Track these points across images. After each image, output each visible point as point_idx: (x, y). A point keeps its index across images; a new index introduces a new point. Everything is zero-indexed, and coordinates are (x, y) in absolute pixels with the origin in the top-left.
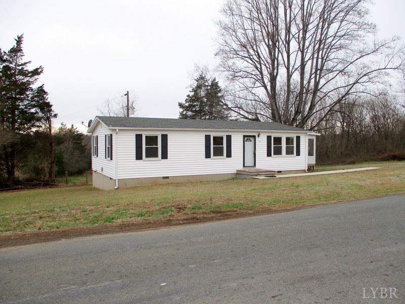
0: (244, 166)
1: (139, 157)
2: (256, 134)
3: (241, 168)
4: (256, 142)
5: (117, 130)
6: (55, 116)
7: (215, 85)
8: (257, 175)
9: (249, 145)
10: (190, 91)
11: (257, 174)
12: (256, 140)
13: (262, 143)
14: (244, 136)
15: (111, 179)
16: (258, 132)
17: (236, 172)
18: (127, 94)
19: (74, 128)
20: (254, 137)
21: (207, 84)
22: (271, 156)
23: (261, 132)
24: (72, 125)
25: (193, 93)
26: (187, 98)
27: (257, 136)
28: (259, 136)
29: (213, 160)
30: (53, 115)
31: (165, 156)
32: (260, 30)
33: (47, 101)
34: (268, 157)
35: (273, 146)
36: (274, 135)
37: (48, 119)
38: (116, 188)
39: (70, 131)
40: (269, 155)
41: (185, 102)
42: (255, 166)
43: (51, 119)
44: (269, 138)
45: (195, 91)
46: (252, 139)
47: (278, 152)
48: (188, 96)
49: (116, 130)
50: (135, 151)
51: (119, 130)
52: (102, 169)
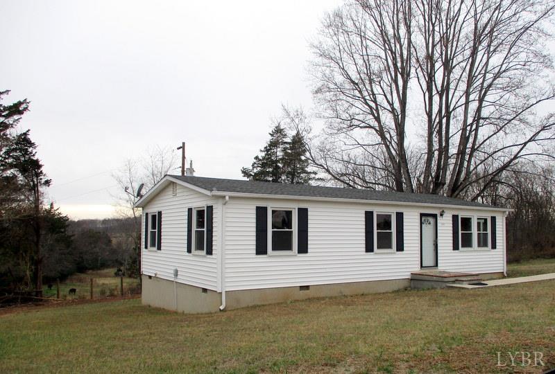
0: (422, 266)
1: (261, 249)
2: (437, 212)
3: (417, 269)
4: (439, 225)
5: (227, 198)
6: (47, 183)
7: (298, 142)
8: (454, 282)
9: (428, 230)
10: (261, 151)
11: (453, 279)
12: (438, 221)
13: (445, 225)
14: (422, 215)
15: (205, 290)
16: (440, 208)
17: (409, 277)
18: (183, 147)
19: (55, 208)
20: (435, 216)
21: (286, 140)
22: (458, 249)
23: (446, 208)
24: (52, 204)
25: (263, 154)
26: (255, 161)
27: (439, 215)
28: (441, 215)
29: (377, 256)
30: (43, 181)
31: (303, 248)
32: (384, 57)
33: (35, 158)
34: (455, 251)
35: (460, 232)
36: (462, 214)
37: (34, 189)
38: (222, 308)
39: (49, 212)
40: (456, 247)
41: (251, 168)
42: (437, 265)
43: (40, 189)
44: (455, 218)
45: (267, 150)
46: (431, 220)
47: (467, 242)
48: (257, 158)
49: (224, 197)
50: (255, 238)
51: (230, 197)
52: (176, 271)
